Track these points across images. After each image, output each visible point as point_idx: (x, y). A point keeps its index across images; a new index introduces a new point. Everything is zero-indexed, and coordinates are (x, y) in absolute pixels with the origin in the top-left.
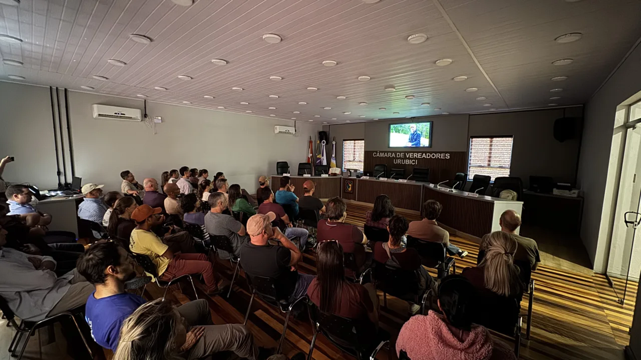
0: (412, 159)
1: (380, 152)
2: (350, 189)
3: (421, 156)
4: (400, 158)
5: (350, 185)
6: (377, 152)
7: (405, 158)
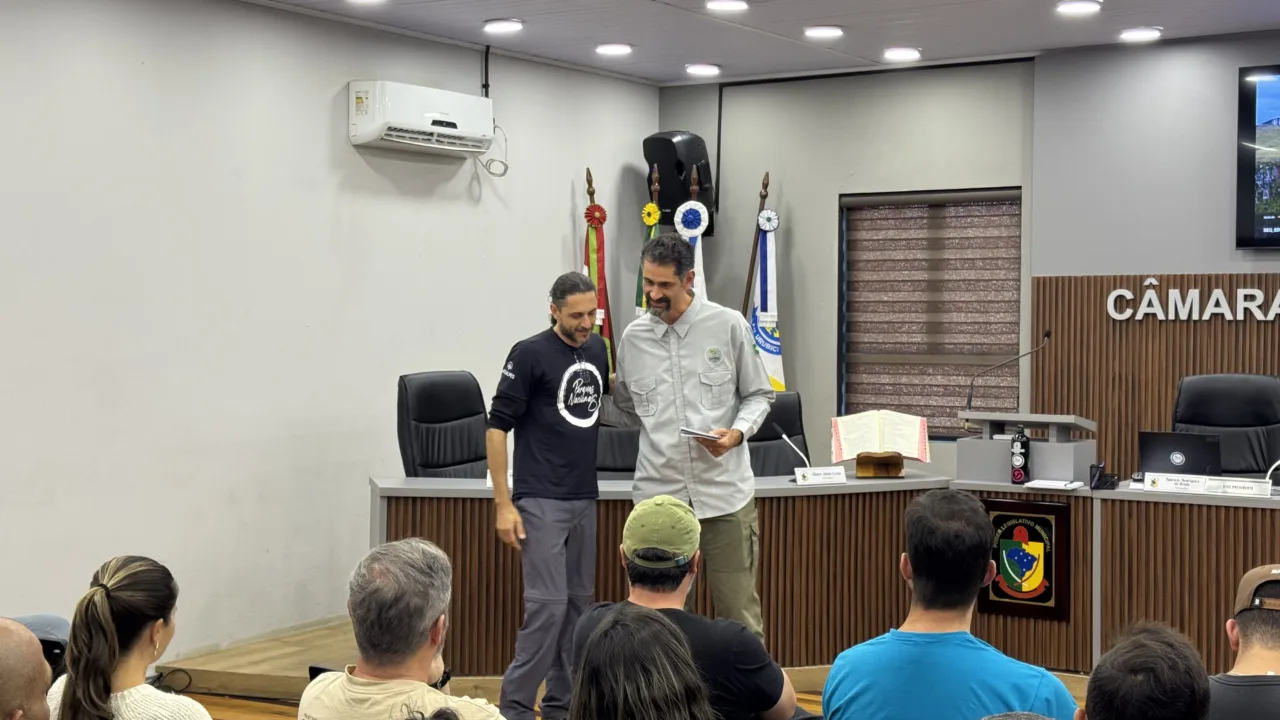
1: (1164, 284)
2: (1033, 581)
5: (1035, 549)
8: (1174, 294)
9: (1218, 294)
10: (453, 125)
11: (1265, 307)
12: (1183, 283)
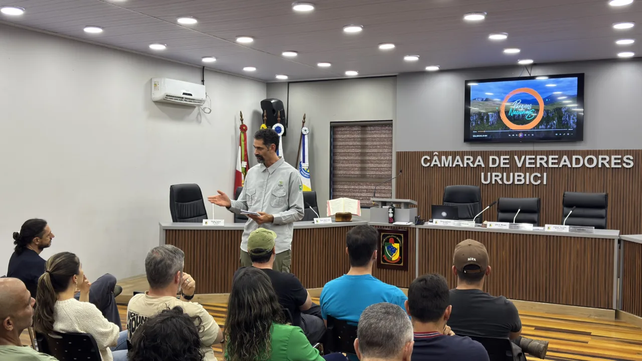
0: (532, 170)
1: (441, 154)
2: (396, 257)
3: (558, 163)
4: (498, 169)
5: (397, 246)
6: (431, 154)
7: (513, 168)
8: (443, 158)
9: (458, 158)
10: (191, 95)
11: (473, 162)
12: (447, 154)
